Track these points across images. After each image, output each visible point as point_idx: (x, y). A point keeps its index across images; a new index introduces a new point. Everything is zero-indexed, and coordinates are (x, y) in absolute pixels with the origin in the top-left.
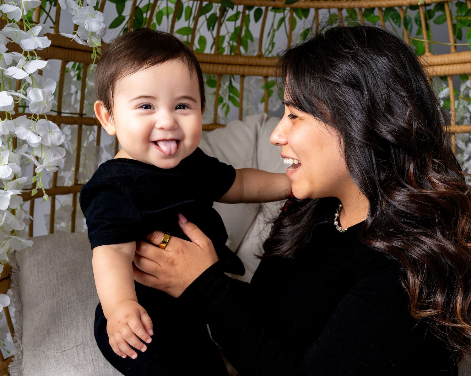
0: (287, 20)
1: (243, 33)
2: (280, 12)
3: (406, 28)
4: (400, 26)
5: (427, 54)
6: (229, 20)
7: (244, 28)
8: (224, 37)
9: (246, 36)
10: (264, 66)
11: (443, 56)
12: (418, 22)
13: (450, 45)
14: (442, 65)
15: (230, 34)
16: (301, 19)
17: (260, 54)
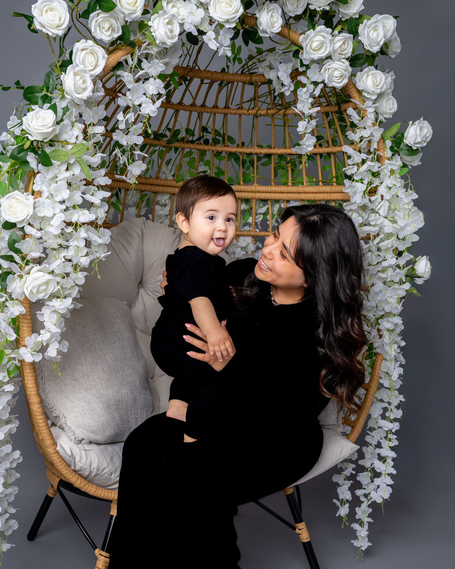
4: (239, 165)
5: (255, 184)
14: (266, 192)
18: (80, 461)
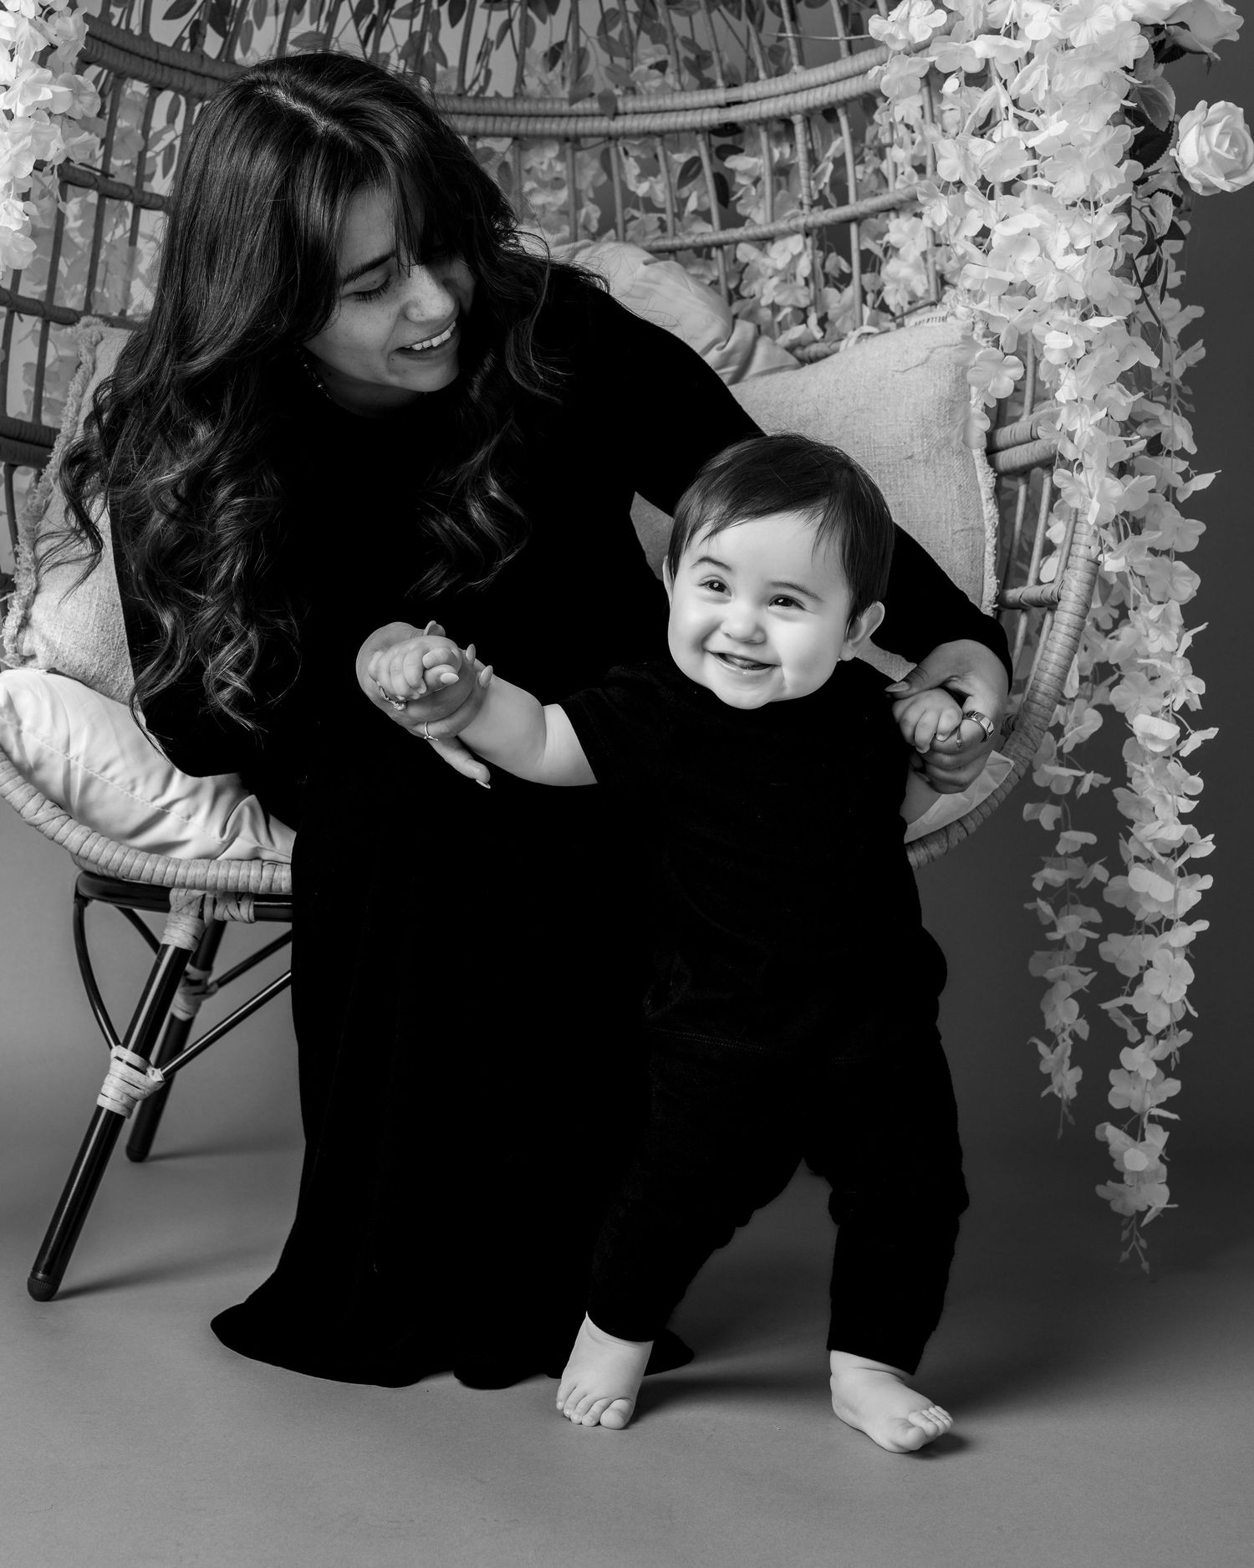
0: (516, 25)
1: (426, 49)
2: (502, 9)
3: (752, 19)
4: (739, 17)
5: (796, 68)
6: (399, 15)
7: (429, 37)
8: (388, 56)
9: (432, 54)
10: (469, 114)
11: (826, 66)
12: (775, 8)
13: (837, 41)
14: (824, 85)
15: (400, 49)
16: (544, 21)
17: (460, 91)
18: (34, 730)
